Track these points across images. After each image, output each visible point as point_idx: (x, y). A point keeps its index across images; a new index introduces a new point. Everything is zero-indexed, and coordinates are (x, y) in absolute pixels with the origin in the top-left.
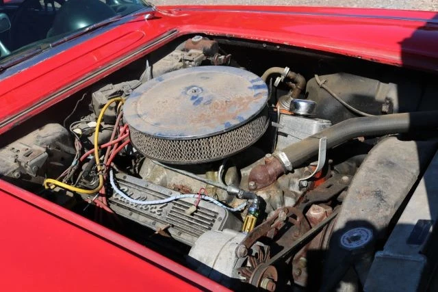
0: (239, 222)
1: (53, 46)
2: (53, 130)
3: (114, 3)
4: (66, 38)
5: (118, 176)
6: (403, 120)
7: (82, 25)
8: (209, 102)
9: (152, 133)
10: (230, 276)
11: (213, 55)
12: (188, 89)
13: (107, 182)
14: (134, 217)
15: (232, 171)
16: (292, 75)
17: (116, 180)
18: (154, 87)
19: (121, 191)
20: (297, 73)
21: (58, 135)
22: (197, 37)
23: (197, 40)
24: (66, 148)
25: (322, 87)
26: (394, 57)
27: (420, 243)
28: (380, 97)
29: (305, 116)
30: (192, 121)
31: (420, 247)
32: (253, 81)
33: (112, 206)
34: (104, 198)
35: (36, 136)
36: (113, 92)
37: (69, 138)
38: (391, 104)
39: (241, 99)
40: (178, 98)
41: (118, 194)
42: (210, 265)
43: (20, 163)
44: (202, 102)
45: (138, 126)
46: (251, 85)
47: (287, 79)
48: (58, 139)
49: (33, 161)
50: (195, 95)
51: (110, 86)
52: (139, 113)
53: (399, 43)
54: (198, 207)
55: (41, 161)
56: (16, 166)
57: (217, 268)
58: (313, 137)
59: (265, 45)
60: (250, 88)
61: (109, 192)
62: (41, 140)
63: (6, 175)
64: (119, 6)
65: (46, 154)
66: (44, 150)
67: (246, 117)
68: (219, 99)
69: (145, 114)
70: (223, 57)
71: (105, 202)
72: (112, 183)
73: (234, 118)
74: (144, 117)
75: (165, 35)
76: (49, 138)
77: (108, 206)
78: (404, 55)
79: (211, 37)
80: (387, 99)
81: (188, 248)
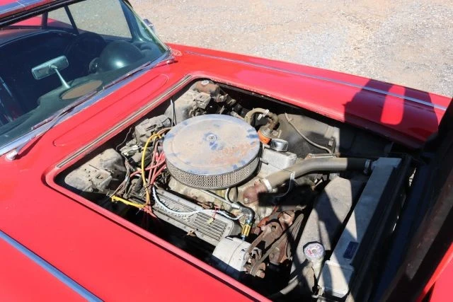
0: (240, 228)
1: (106, 88)
2: (110, 155)
3: (139, 40)
4: (114, 82)
5: (158, 191)
6: (343, 163)
7: (120, 64)
8: (222, 148)
9: (186, 170)
10: (239, 270)
11: (216, 95)
12: (207, 135)
13: (151, 195)
14: (171, 221)
15: (233, 190)
16: (271, 114)
17: (157, 193)
18: (182, 130)
19: (161, 202)
20: (274, 113)
21: (115, 160)
22: (205, 81)
23: (205, 84)
24: (120, 168)
25: (289, 123)
26: (339, 115)
27: (350, 257)
28: (327, 135)
29: (280, 152)
30: (212, 162)
31: (350, 261)
32: (249, 131)
33: (155, 212)
34: (150, 207)
35: (99, 159)
36: (149, 125)
37: (121, 161)
38: (334, 141)
39: (242, 146)
40: (201, 143)
41: (158, 204)
42: (227, 263)
43: (92, 182)
44: (218, 147)
45: (175, 163)
46: (248, 134)
47: (267, 116)
48: (115, 163)
49: (103, 182)
50: (212, 141)
51: (147, 120)
52: (175, 153)
53: (344, 105)
54: (214, 219)
55: (107, 182)
56: (90, 184)
57: (231, 265)
58: (285, 170)
59: (253, 94)
60: (248, 137)
61: (153, 202)
62: (104, 163)
63: (84, 190)
64: (144, 43)
65: (111, 177)
66: (110, 174)
67: (247, 162)
68: (228, 146)
69: (179, 153)
70: (222, 97)
71: (150, 210)
72: (154, 195)
73: (239, 162)
74: (178, 156)
75: (183, 79)
76: (109, 162)
77: (153, 212)
78: (346, 114)
79: (215, 83)
80: (332, 137)
81: (212, 248)
